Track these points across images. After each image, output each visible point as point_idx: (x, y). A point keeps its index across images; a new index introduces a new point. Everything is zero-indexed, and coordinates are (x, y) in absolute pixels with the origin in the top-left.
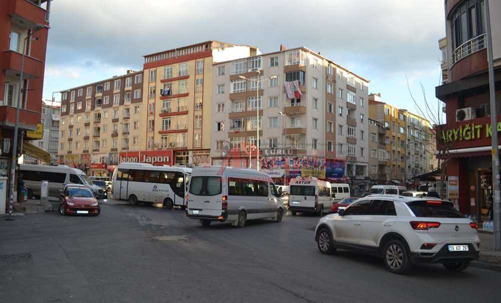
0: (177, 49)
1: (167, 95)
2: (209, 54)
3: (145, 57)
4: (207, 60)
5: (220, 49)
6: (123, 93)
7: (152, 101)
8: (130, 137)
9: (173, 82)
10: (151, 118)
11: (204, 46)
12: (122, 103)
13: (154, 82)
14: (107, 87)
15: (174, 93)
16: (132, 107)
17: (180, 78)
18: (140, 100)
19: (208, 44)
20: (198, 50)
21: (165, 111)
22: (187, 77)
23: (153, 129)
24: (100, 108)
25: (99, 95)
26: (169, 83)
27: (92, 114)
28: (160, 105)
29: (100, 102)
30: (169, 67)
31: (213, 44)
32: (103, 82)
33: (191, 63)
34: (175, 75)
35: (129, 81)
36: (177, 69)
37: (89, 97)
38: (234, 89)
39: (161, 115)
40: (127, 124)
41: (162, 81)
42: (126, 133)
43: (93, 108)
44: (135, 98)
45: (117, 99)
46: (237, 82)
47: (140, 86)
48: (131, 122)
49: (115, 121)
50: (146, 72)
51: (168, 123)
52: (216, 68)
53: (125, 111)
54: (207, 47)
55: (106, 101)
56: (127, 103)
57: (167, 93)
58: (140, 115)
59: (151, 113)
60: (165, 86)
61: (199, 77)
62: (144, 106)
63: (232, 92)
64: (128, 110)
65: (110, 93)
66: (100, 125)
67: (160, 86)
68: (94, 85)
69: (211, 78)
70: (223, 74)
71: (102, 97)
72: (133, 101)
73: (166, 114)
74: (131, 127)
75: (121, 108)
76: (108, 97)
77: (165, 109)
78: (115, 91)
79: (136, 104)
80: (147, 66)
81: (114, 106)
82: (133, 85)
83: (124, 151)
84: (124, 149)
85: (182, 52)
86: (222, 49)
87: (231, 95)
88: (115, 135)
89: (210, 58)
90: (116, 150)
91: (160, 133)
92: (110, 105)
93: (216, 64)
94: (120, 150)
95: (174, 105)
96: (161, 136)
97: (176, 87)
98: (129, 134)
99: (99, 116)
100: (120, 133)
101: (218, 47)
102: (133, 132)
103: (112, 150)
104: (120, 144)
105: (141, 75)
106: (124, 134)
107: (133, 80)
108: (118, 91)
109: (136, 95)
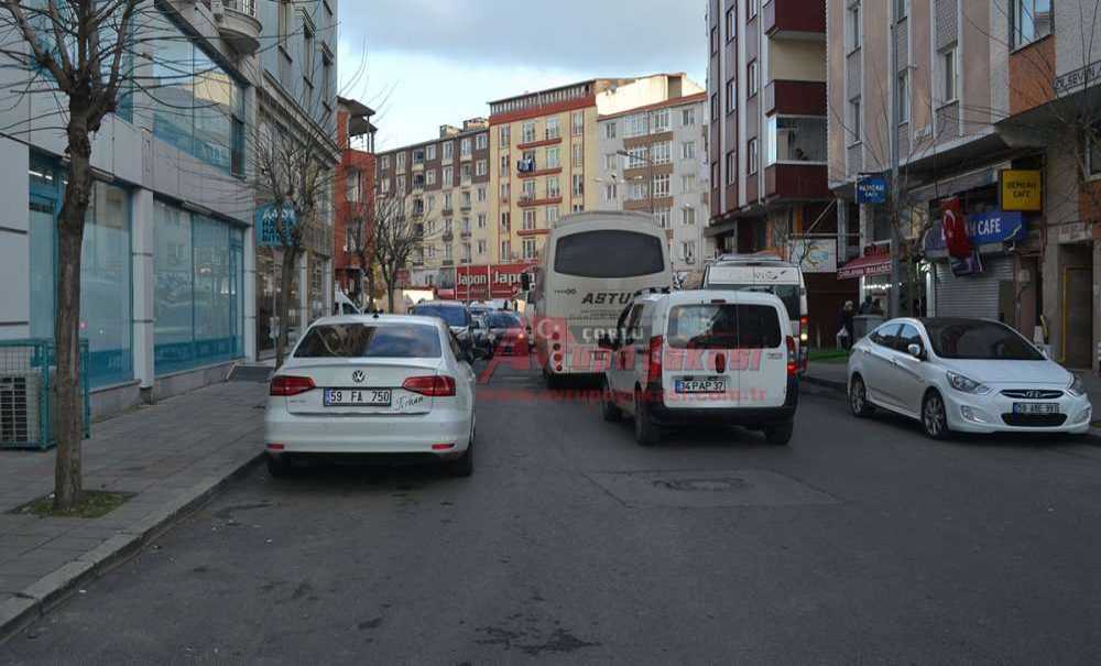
0: (541, 93)
1: (527, 171)
2: (590, 102)
3: (491, 104)
4: (588, 111)
5: (610, 92)
6: (458, 165)
7: (504, 181)
8: (473, 241)
9: (537, 148)
10: (505, 209)
11: (583, 89)
12: (457, 182)
13: (505, 148)
14: (431, 154)
15: (540, 165)
16: (474, 189)
17: (547, 143)
18: (487, 178)
19: (589, 85)
20: (574, 94)
21: (526, 198)
22: (559, 141)
23: (509, 228)
24: (420, 191)
25: (418, 167)
26: (532, 149)
27: (409, 200)
28: (518, 188)
29: (421, 179)
30: (528, 123)
31: (598, 85)
32: (423, 146)
33: (564, 116)
34: (540, 137)
35: (466, 144)
36: (543, 126)
37: (401, 170)
38: (631, 160)
39: (520, 205)
40: (467, 219)
41: (520, 147)
42: (465, 235)
43: (409, 191)
44: (478, 173)
45: (448, 176)
46: (634, 151)
47: (485, 154)
48: (473, 214)
49: (447, 213)
50: (494, 129)
51: (531, 217)
52: (603, 126)
53: (463, 197)
54: (587, 89)
55: (430, 178)
56: (466, 183)
57: (527, 167)
58: (488, 204)
59: (505, 201)
60: (524, 154)
61: (577, 140)
62: (492, 187)
63: (627, 167)
64: (468, 194)
65: (436, 165)
66: (423, 221)
67: (517, 156)
68: (409, 150)
69: (596, 139)
70: (614, 135)
71: (424, 171)
72: (475, 180)
73: (527, 203)
74: (474, 223)
75: (457, 192)
76: (434, 171)
77: (527, 193)
78: (444, 162)
79: (479, 185)
80: (494, 120)
81: (444, 187)
82: (473, 151)
83: (465, 264)
84: (463, 261)
85: (550, 99)
86: (613, 91)
87: (625, 171)
88: (448, 238)
89: (592, 109)
90: (451, 262)
91: (519, 234)
92: (438, 185)
93: (602, 119)
94: (457, 263)
95: (541, 187)
96: (521, 239)
97: (543, 158)
98: (470, 235)
99: (419, 203)
100: (456, 235)
101: (605, 90)
102: (477, 233)
103: (445, 263)
104: (458, 253)
105: (485, 134)
106: (463, 235)
107: (474, 143)
108: (450, 161)
109: (480, 171)
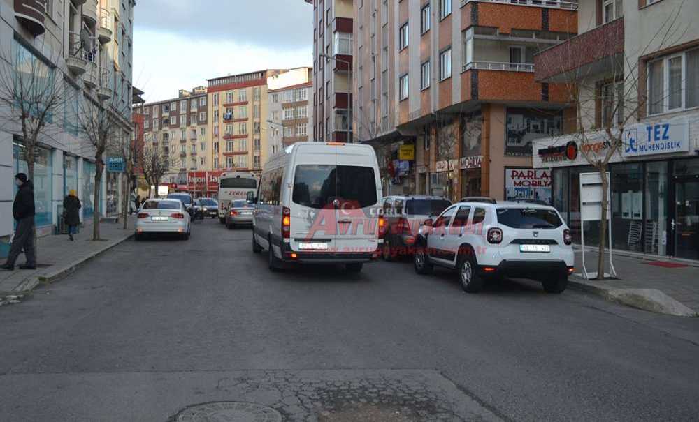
0: (237, 76)
1: (229, 119)
2: (264, 82)
3: (209, 80)
4: (263, 87)
5: (275, 77)
6: (189, 114)
7: (216, 124)
8: (197, 157)
9: (234, 107)
10: (216, 140)
11: (260, 74)
12: (188, 124)
13: (217, 104)
14: (173, 107)
15: (236, 116)
16: (198, 129)
17: (240, 104)
18: (206, 122)
19: (263, 73)
20: (255, 77)
21: (228, 135)
22: (246, 103)
23: (218, 151)
24: (167, 128)
25: (166, 115)
26: (231, 107)
27: (161, 133)
28: (223, 129)
29: (167, 122)
30: (230, 92)
31: (269, 73)
32: (169, 102)
33: (249, 89)
34: (236, 100)
35: (194, 102)
36: (237, 94)
37: (155, 116)
38: (286, 115)
39: (225, 138)
40: (194, 145)
41: (225, 106)
42: (193, 154)
43: (160, 128)
44: (200, 119)
45: (183, 120)
46: (287, 110)
47: (205, 109)
48: (198, 142)
49: (183, 141)
50: (210, 95)
51: (231, 145)
52: (271, 96)
53: (192, 132)
54: (262, 75)
55: (173, 122)
56: (194, 124)
57: (229, 117)
58: (206, 137)
59: (216, 136)
60: (227, 109)
61: (257, 103)
62: (209, 128)
63: (284, 119)
64: (195, 131)
65: (176, 114)
66: (168, 145)
67: (223, 111)
68: (161, 104)
69: (267, 103)
70: (277, 101)
71: (169, 117)
72: (199, 123)
73: (229, 137)
74: (198, 148)
75: (188, 129)
76: (175, 117)
77: (228, 131)
78: (181, 112)
79: (202, 126)
80: (211, 89)
81: (181, 126)
82: (198, 107)
83: (192, 171)
84: (192, 169)
85: (241, 79)
86: (277, 77)
87: (283, 121)
88: (183, 155)
89: (265, 86)
90: (185, 170)
91: (224, 154)
92: (177, 126)
93: (270, 92)
94: (188, 170)
95: (236, 128)
96: (225, 157)
97: (237, 112)
98: (196, 154)
99: (166, 136)
100: (188, 153)
101: (272, 76)
102: (200, 154)
103: (182, 170)
104: (189, 164)
105: (205, 98)
106: (192, 154)
107: (198, 102)
108: (185, 112)
109: (202, 117)
